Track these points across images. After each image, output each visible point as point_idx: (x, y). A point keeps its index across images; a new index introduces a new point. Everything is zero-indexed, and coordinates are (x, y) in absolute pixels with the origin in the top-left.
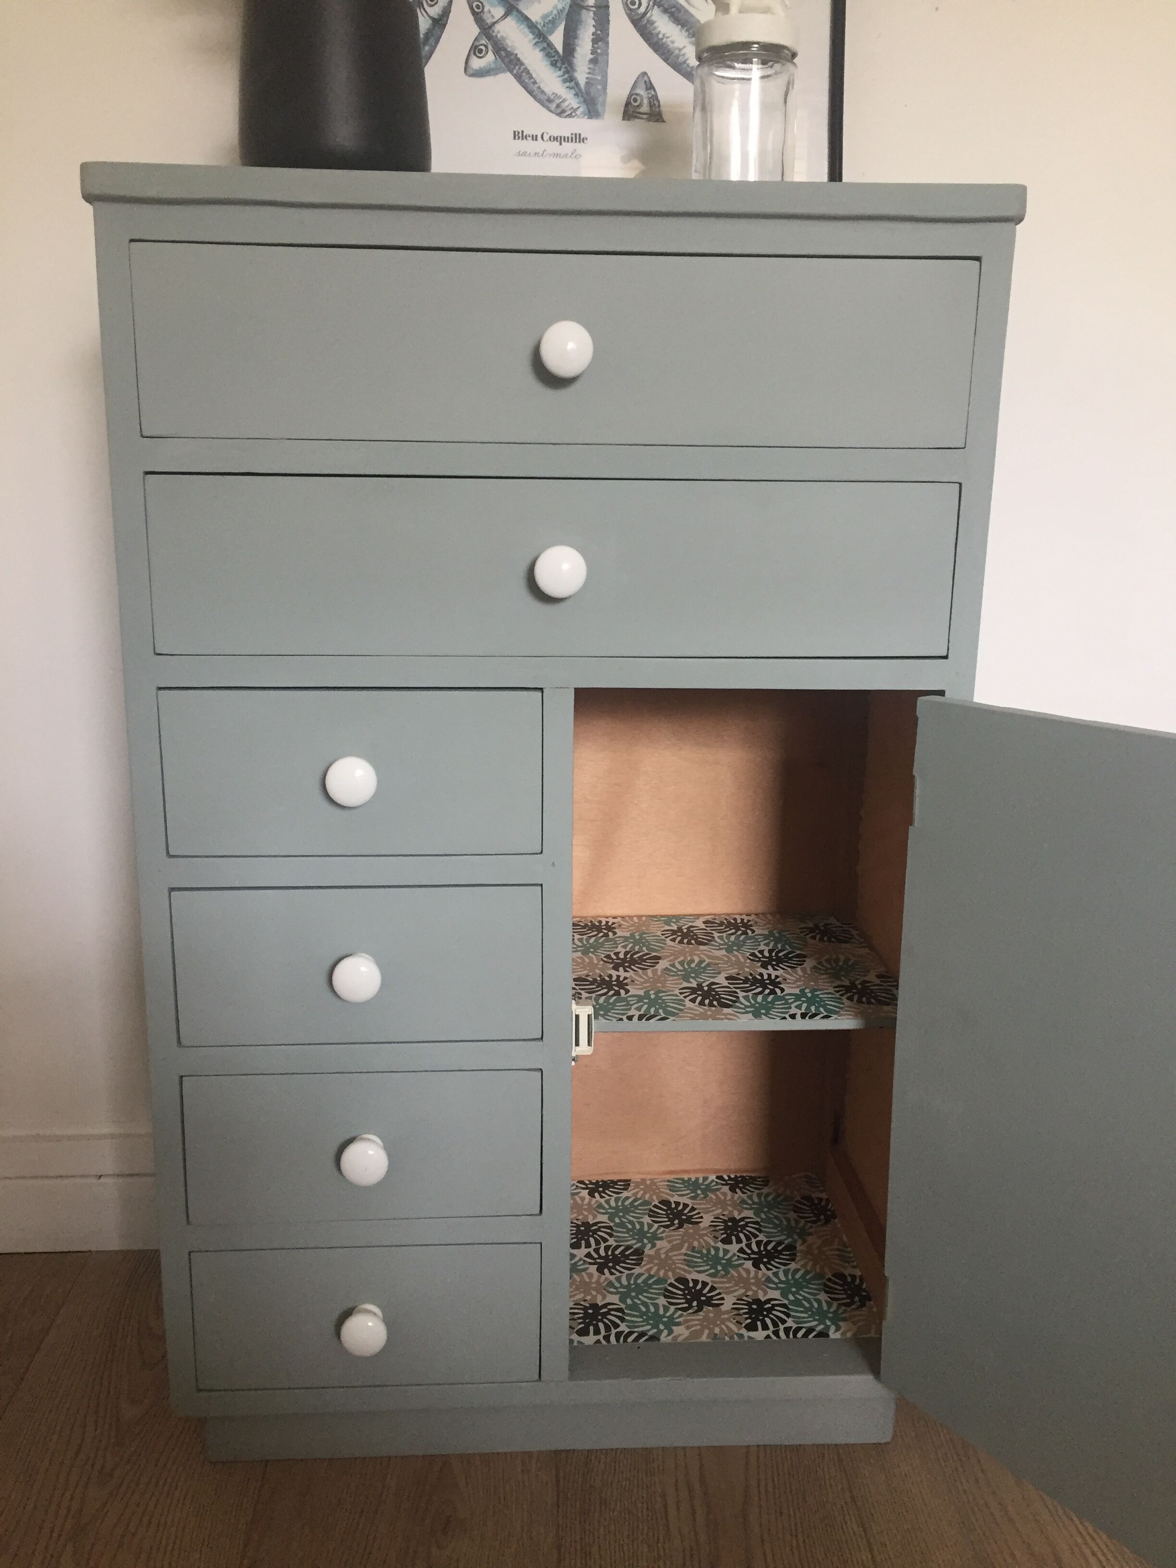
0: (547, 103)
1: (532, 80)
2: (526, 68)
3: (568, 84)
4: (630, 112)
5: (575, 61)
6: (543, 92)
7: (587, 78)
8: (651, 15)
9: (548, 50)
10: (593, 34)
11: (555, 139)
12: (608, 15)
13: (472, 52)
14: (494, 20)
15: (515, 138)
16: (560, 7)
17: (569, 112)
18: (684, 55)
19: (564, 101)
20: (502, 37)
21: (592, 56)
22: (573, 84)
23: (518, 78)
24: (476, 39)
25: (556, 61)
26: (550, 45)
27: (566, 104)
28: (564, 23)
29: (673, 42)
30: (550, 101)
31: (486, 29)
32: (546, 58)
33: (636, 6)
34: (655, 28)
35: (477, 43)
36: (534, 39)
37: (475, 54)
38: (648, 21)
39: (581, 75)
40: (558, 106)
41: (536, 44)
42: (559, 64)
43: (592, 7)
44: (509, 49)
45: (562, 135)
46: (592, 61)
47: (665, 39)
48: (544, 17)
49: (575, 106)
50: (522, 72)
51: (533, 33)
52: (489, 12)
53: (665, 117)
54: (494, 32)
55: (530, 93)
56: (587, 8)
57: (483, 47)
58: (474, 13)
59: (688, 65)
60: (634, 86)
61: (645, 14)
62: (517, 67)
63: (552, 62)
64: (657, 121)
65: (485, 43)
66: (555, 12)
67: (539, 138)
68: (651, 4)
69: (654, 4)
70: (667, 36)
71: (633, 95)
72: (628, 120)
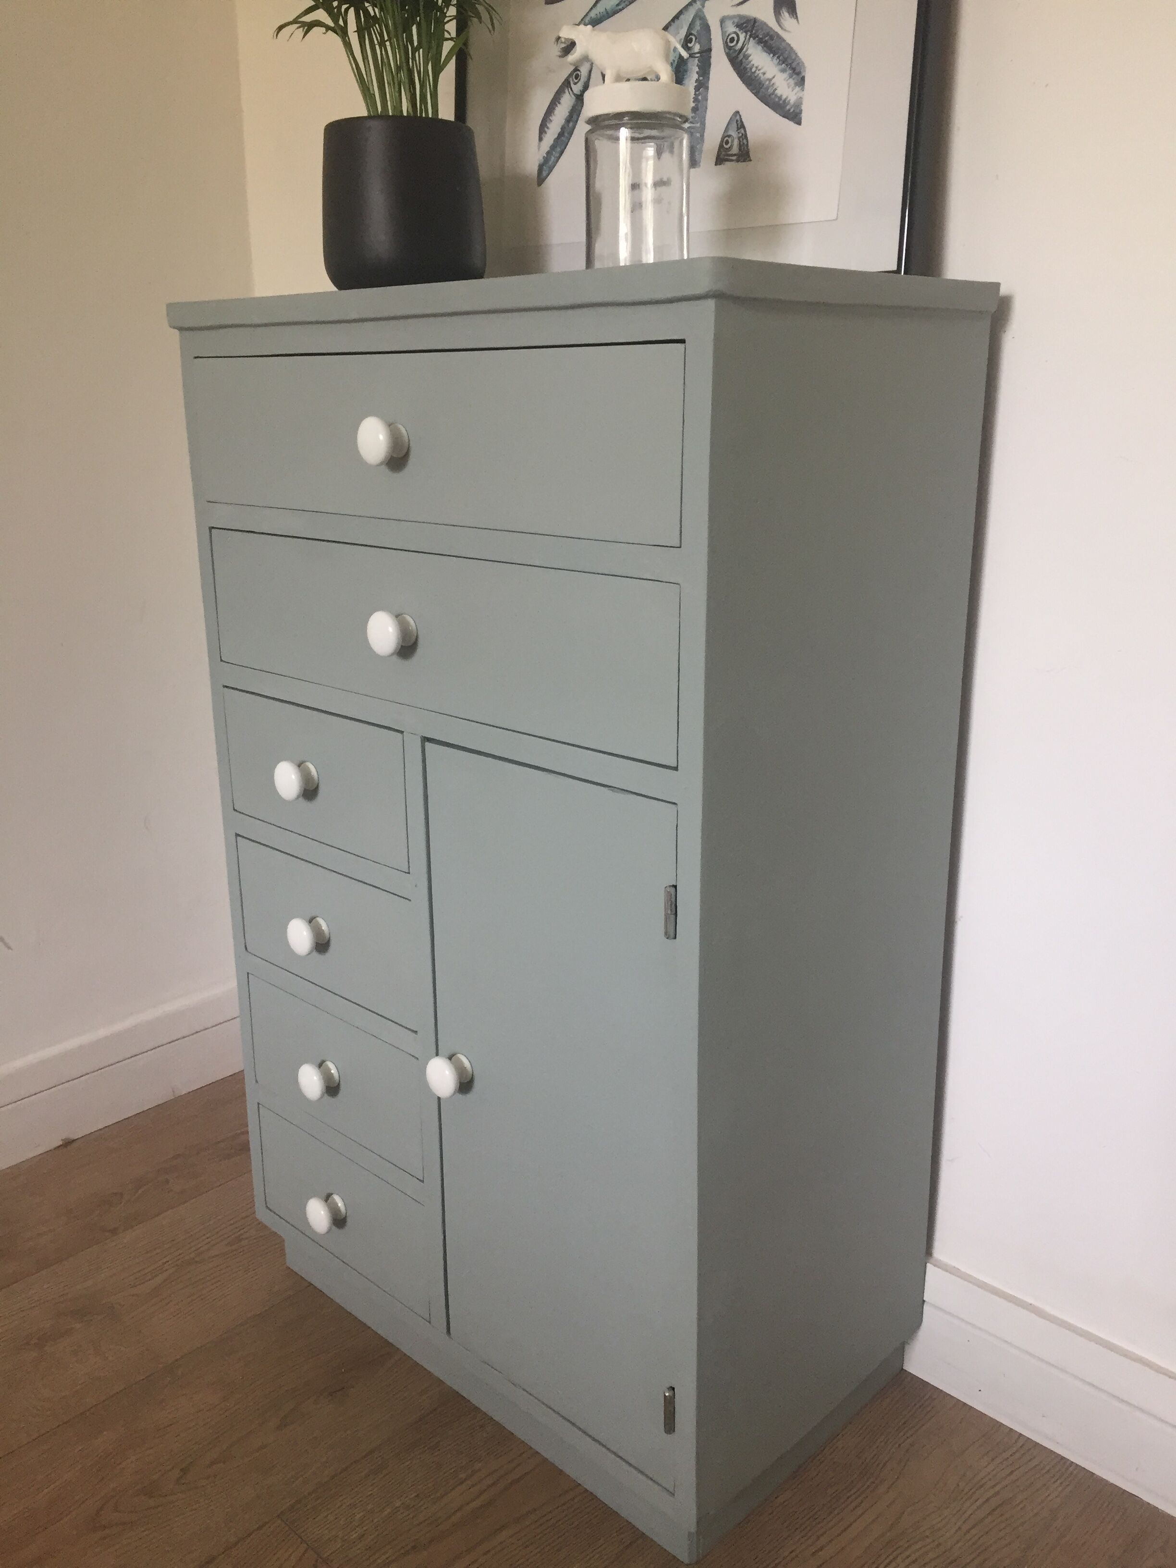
4: (722, 156)
8: (748, 50)
10: (697, 81)
12: (710, 58)
18: (773, 85)
29: (764, 73)
33: (735, 43)
34: (750, 62)
38: (744, 56)
43: (698, 53)
47: (757, 72)
53: (751, 157)
60: (727, 129)
61: (742, 48)
64: (745, 160)
68: (748, 37)
69: (750, 36)
70: (759, 68)
71: (725, 139)
72: (720, 164)
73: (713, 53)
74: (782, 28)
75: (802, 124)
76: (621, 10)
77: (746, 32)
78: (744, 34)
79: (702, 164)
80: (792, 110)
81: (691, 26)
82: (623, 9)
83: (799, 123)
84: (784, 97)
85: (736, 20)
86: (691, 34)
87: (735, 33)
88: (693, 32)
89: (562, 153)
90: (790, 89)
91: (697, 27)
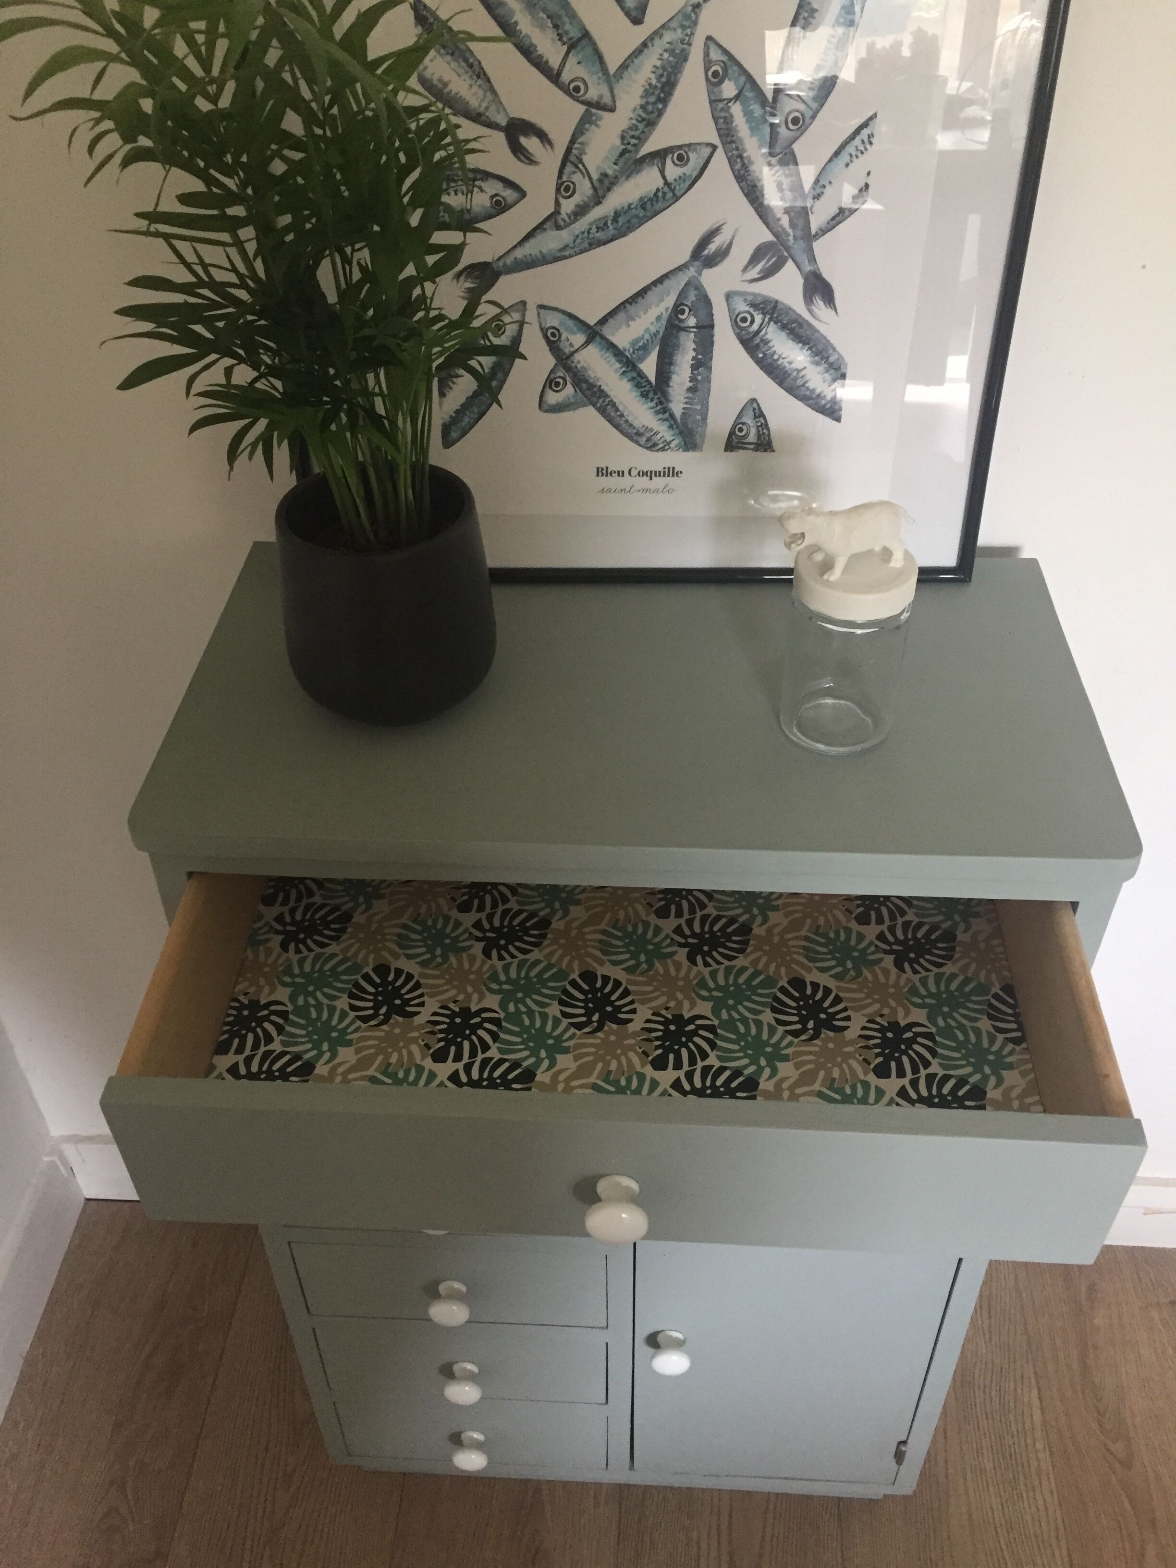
0: (635, 438)
1: (618, 413)
2: (612, 401)
3: (661, 416)
4: (733, 443)
5: (670, 390)
6: (631, 425)
7: (684, 409)
8: (766, 333)
9: (638, 380)
10: (693, 359)
11: (645, 474)
12: (713, 336)
13: (547, 386)
14: (573, 349)
15: (598, 475)
16: (653, 329)
17: (661, 446)
18: (803, 377)
19: (656, 433)
20: (583, 367)
21: (691, 384)
22: (667, 415)
23: (602, 411)
24: (550, 373)
25: (648, 392)
26: (641, 374)
27: (659, 436)
28: (657, 348)
29: (790, 363)
30: (639, 434)
31: (563, 359)
32: (635, 389)
33: (748, 323)
34: (770, 348)
35: (552, 376)
36: (621, 368)
37: (551, 387)
38: (762, 340)
39: (677, 407)
40: (649, 440)
41: (624, 373)
42: (651, 395)
43: (693, 327)
44: (591, 381)
45: (653, 469)
46: (689, 390)
47: (781, 361)
48: (633, 343)
49: (669, 438)
50: (608, 405)
51: (619, 361)
52: (568, 340)
53: (774, 448)
54: (573, 362)
55: (617, 427)
56: (686, 329)
57: (561, 380)
58: (549, 342)
59: (808, 388)
60: (740, 415)
61: (758, 332)
62: (601, 400)
63: (642, 392)
64: (765, 451)
65: (562, 375)
66: (647, 336)
67: (626, 473)
68: (767, 320)
69: (770, 320)
70: (784, 356)
71: (738, 424)
72: (731, 451)
73: (717, 330)
74: (814, 317)
75: (842, 420)
76: (566, 258)
77: (764, 314)
78: (761, 316)
79: (705, 447)
80: (828, 406)
81: (682, 294)
82: (570, 256)
83: (838, 420)
84: (818, 391)
85: (750, 298)
86: (683, 304)
87: (748, 312)
88: (685, 302)
89: (482, 414)
90: (826, 384)
91: (692, 296)
